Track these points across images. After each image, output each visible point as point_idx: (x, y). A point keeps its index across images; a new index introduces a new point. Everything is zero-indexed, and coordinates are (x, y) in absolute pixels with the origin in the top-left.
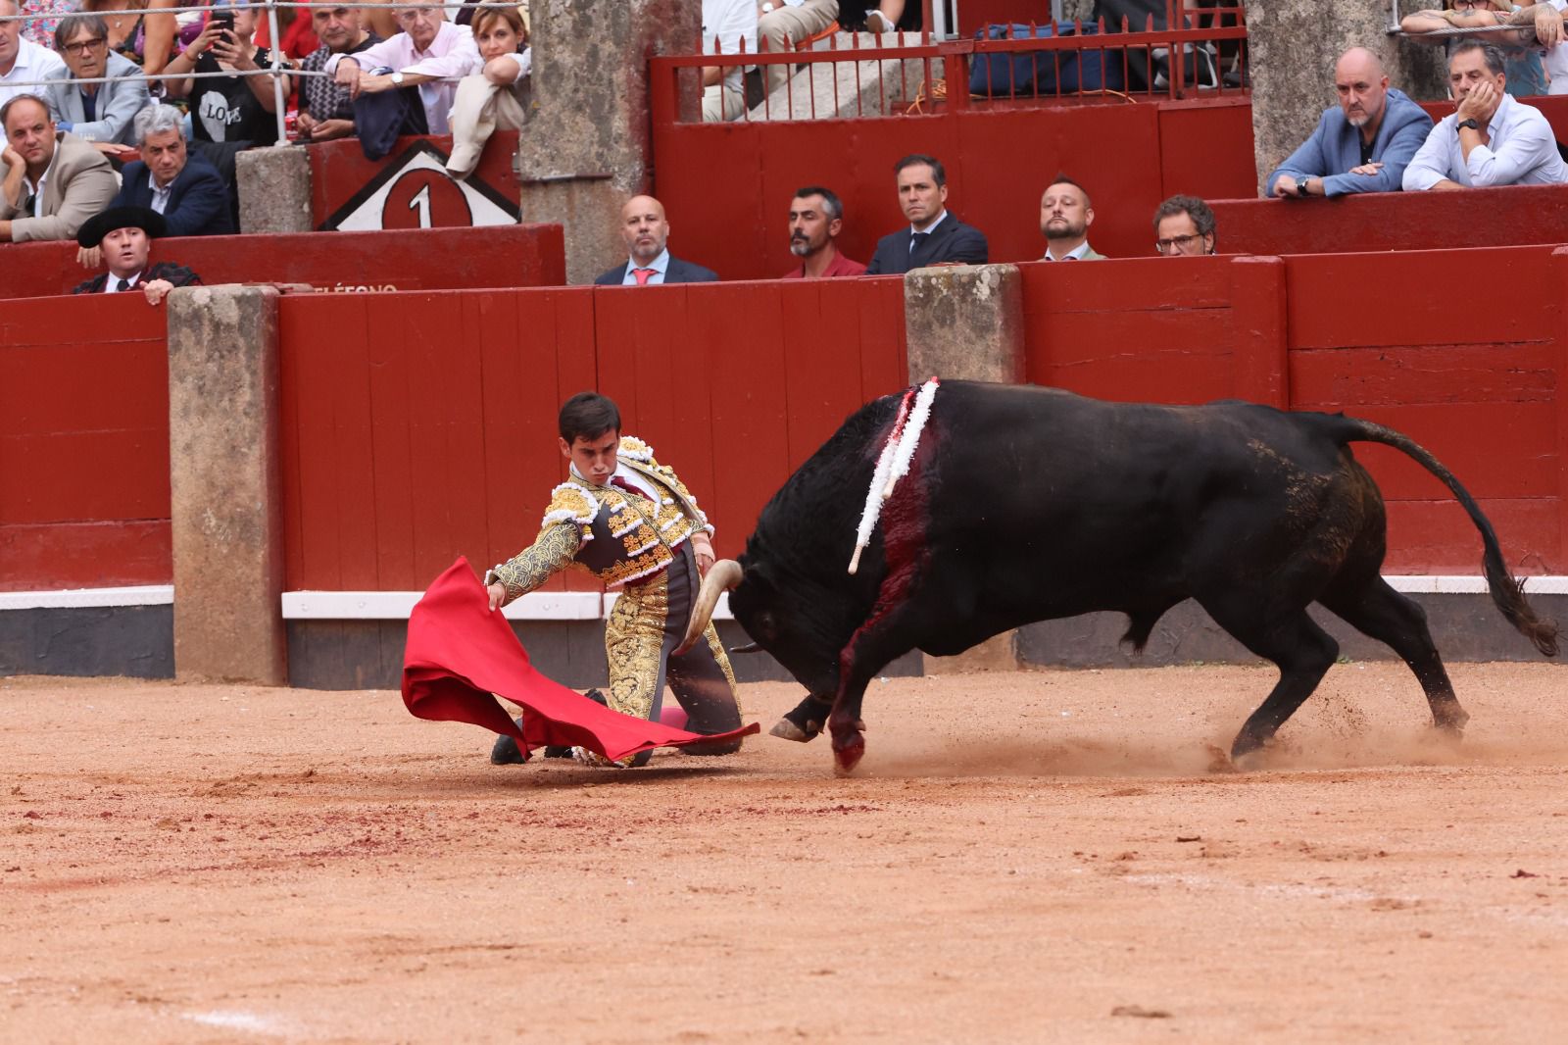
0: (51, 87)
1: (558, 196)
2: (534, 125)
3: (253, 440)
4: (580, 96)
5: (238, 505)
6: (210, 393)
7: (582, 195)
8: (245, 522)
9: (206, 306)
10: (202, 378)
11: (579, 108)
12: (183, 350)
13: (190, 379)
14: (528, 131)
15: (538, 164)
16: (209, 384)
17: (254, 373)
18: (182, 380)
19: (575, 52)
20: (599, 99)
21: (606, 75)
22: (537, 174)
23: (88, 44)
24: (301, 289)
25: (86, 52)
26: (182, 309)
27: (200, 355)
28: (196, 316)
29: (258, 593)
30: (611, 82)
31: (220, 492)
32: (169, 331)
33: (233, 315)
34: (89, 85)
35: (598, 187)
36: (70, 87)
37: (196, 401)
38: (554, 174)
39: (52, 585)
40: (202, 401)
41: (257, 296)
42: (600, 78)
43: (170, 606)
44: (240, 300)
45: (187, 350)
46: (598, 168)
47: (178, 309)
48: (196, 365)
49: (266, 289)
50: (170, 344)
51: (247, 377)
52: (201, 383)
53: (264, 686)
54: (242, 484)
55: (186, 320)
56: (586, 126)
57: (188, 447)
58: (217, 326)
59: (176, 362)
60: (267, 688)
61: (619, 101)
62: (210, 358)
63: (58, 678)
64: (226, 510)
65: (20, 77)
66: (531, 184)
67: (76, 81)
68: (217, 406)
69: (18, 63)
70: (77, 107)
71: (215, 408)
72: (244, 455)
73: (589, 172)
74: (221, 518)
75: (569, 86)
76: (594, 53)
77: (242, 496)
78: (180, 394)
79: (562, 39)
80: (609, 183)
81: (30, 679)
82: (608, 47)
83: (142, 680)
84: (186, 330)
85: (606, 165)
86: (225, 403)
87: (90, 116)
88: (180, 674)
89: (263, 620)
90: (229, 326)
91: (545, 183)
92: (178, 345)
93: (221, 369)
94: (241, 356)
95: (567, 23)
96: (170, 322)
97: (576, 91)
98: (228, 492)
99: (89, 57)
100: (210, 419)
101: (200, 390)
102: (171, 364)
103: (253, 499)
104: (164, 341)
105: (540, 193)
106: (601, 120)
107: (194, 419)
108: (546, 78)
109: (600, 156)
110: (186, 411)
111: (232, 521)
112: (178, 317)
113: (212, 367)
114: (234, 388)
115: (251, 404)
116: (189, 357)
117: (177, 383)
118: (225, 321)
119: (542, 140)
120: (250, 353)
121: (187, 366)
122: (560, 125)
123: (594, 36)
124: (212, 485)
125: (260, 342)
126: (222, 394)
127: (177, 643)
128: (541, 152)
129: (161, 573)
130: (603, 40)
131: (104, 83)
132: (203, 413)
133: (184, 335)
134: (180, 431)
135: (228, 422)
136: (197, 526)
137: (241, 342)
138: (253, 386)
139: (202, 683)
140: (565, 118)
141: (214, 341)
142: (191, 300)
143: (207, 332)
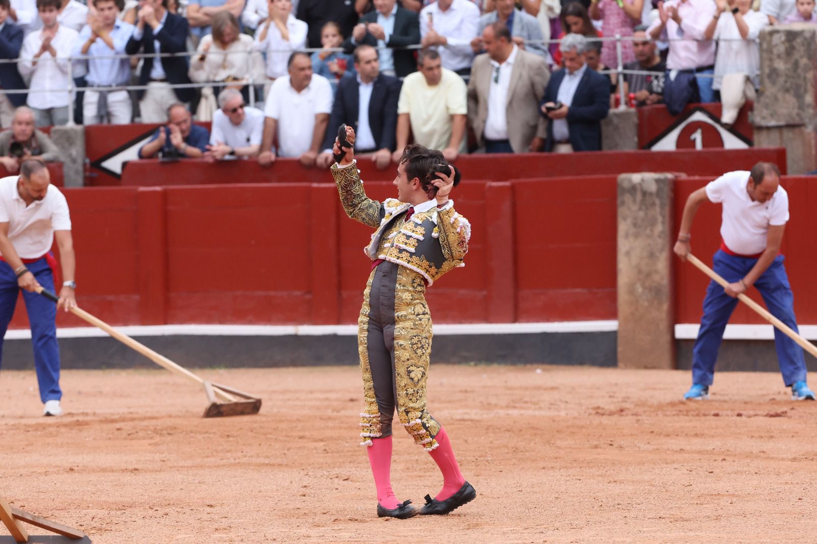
1: (775, 135)
2: (762, 99)
3: (662, 250)
4: (788, 85)
5: (654, 282)
6: (640, 227)
7: (787, 134)
8: (657, 291)
9: (640, 184)
10: (636, 219)
11: (787, 91)
12: (626, 205)
13: (630, 219)
14: (759, 102)
15: (764, 118)
16: (640, 222)
17: (664, 217)
18: (626, 220)
19: (786, 62)
20: (798, 87)
21: (802, 75)
22: (764, 123)
24: (683, 176)
26: (626, 185)
27: (635, 208)
28: (633, 189)
29: (664, 325)
30: (805, 78)
31: (643, 275)
32: (618, 195)
33: (653, 188)
35: (797, 130)
37: (632, 230)
38: (773, 123)
39: (548, 320)
40: (635, 230)
41: (666, 179)
42: (799, 76)
43: (615, 332)
44: (658, 181)
45: (628, 205)
46: (797, 120)
47: (624, 185)
48: (633, 213)
49: (670, 176)
50: (619, 202)
51: (660, 219)
52: (635, 222)
53: (665, 369)
54: (656, 272)
55: (628, 191)
56: (791, 99)
57: (628, 253)
58: (645, 194)
59: (622, 211)
60: (666, 371)
61: (809, 87)
62: (640, 209)
64: (647, 284)
66: (760, 128)
68: (644, 232)
71: (643, 234)
72: (657, 257)
73: (791, 122)
74: (644, 288)
75: (781, 80)
76: (796, 65)
77: (656, 277)
78: (623, 227)
79: (779, 56)
80: (803, 128)
82: (804, 61)
84: (628, 195)
85: (801, 119)
86: (648, 231)
88: (621, 364)
89: (665, 339)
90: (651, 194)
91: (768, 128)
92: (623, 203)
93: (646, 214)
94: (658, 209)
95: (782, 48)
96: (619, 191)
97: (786, 82)
98: (649, 275)
100: (640, 239)
101: (635, 225)
102: (619, 212)
103: (662, 279)
104: (615, 200)
105: (764, 133)
106: (799, 96)
107: (631, 239)
108: (769, 76)
109: (798, 115)
110: (627, 236)
111: (651, 290)
112: (623, 189)
113: (641, 214)
114: (653, 223)
115: (662, 232)
116: (629, 208)
117: (622, 221)
118: (649, 190)
119: (767, 106)
120: (662, 206)
121: (627, 213)
122: (776, 99)
123: (797, 55)
124: (640, 272)
125: (667, 202)
126: (646, 227)
127: (620, 349)
128: (765, 112)
129: (612, 314)
130: (802, 57)
132: (636, 236)
133: (627, 198)
134: (623, 245)
135: (649, 240)
136: (631, 291)
137: (657, 202)
138: (663, 223)
140: (780, 95)
141: (643, 201)
142: (630, 180)
143: (639, 197)
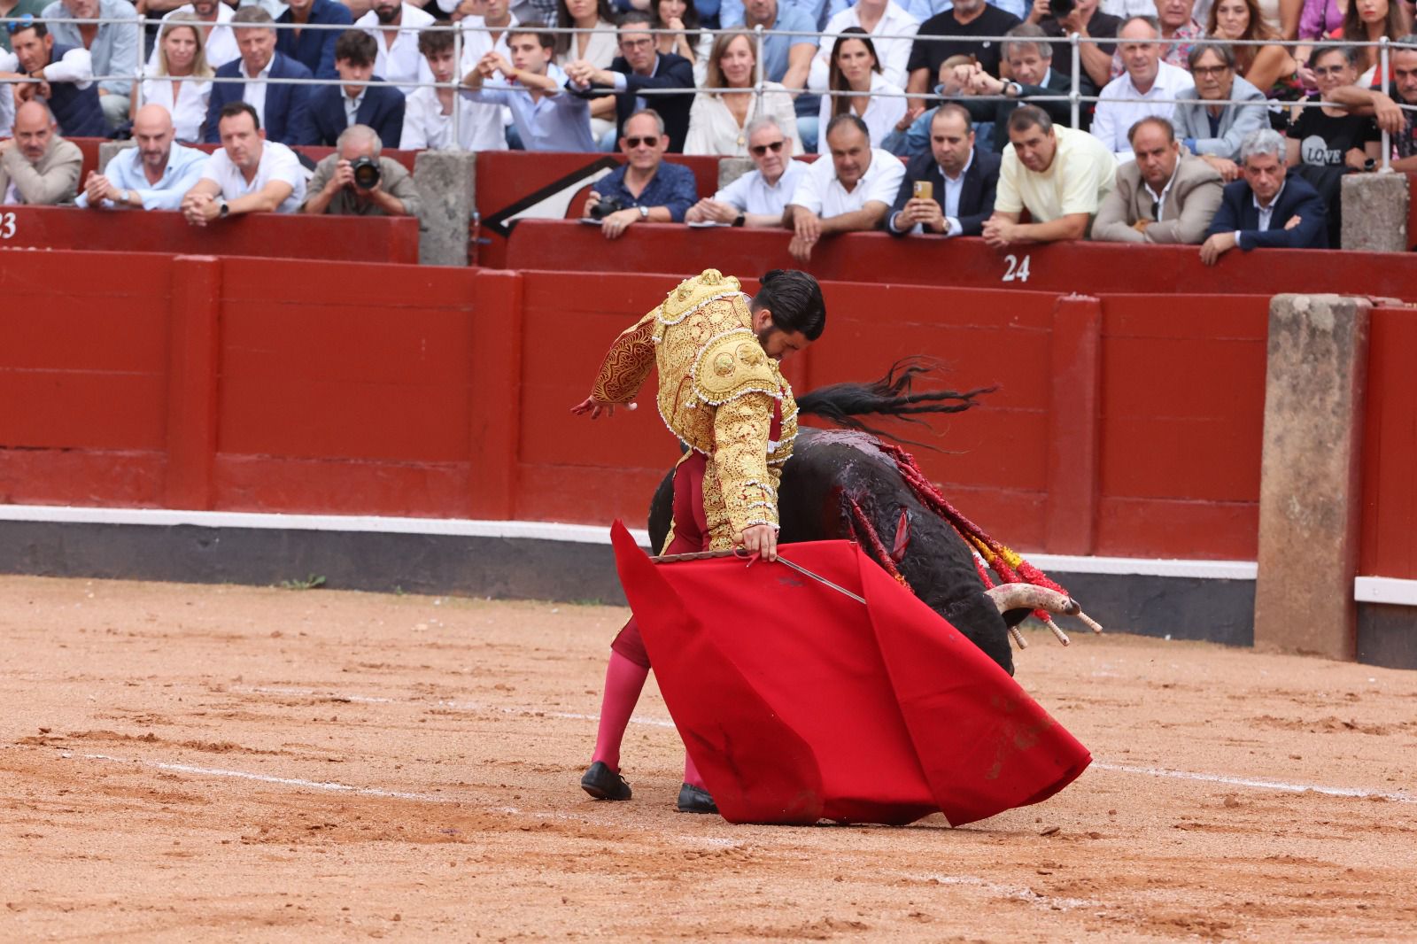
0: (1181, 107)
3: (1339, 437)
5: (1321, 495)
6: (1303, 392)
8: (1326, 511)
9: (1305, 313)
10: (1297, 377)
12: (1281, 350)
13: (1285, 377)
16: (1302, 383)
17: (1343, 376)
18: (1278, 378)
23: (1214, 69)
24: (1392, 303)
25: (1209, 76)
26: (1283, 313)
27: (1296, 357)
28: (1295, 321)
29: (1334, 576)
31: (1306, 481)
32: (1270, 331)
33: (1328, 322)
34: (1213, 107)
36: (1196, 108)
37: (1290, 398)
39: (1148, 554)
40: (1294, 398)
41: (1352, 307)
43: (1253, 582)
44: (1336, 309)
45: (1285, 351)
47: (1279, 314)
48: (1293, 365)
49: (1360, 301)
50: (1270, 344)
51: (1337, 379)
52: (1295, 382)
53: (1334, 660)
54: (1326, 476)
55: (1286, 325)
57: (1279, 439)
58: (1313, 331)
59: (1274, 361)
60: (1337, 663)
62: (1304, 360)
63: (1148, 638)
64: (1310, 498)
65: (1157, 96)
67: (1203, 102)
68: (1308, 403)
69: (1157, 83)
70: (1203, 125)
71: (1306, 406)
72: (1330, 450)
74: (1304, 505)
77: (1325, 487)
78: (1275, 391)
81: (1123, 637)
83: (1223, 647)
84: (1285, 333)
86: (1316, 402)
87: (1214, 134)
88: (1258, 643)
89: (1336, 600)
90: (1324, 332)
92: (1277, 347)
93: (1314, 370)
94: (1334, 361)
96: (1271, 324)
98: (1312, 482)
99: (1211, 81)
100: (1301, 415)
101: (1294, 388)
102: (1269, 363)
103: (1335, 490)
104: (1264, 341)
107: (1287, 414)
110: (1280, 407)
111: (1315, 509)
112: (1278, 320)
113: (1307, 368)
114: (1325, 389)
115: (1339, 404)
116: (1286, 357)
117: (1274, 381)
118: (1321, 327)
120: (1343, 355)
121: (1284, 366)
124: (1299, 475)
125: (1352, 349)
126: (1313, 393)
127: (1257, 615)
129: (1247, 551)
131: (1228, 106)
132: (1295, 409)
133: (1283, 337)
134: (1274, 424)
135: (1317, 418)
136: (1283, 510)
137: (1334, 347)
138: (1342, 388)
139: (1278, 653)
141: (1309, 345)
142: (1290, 306)
143: (1304, 337)
